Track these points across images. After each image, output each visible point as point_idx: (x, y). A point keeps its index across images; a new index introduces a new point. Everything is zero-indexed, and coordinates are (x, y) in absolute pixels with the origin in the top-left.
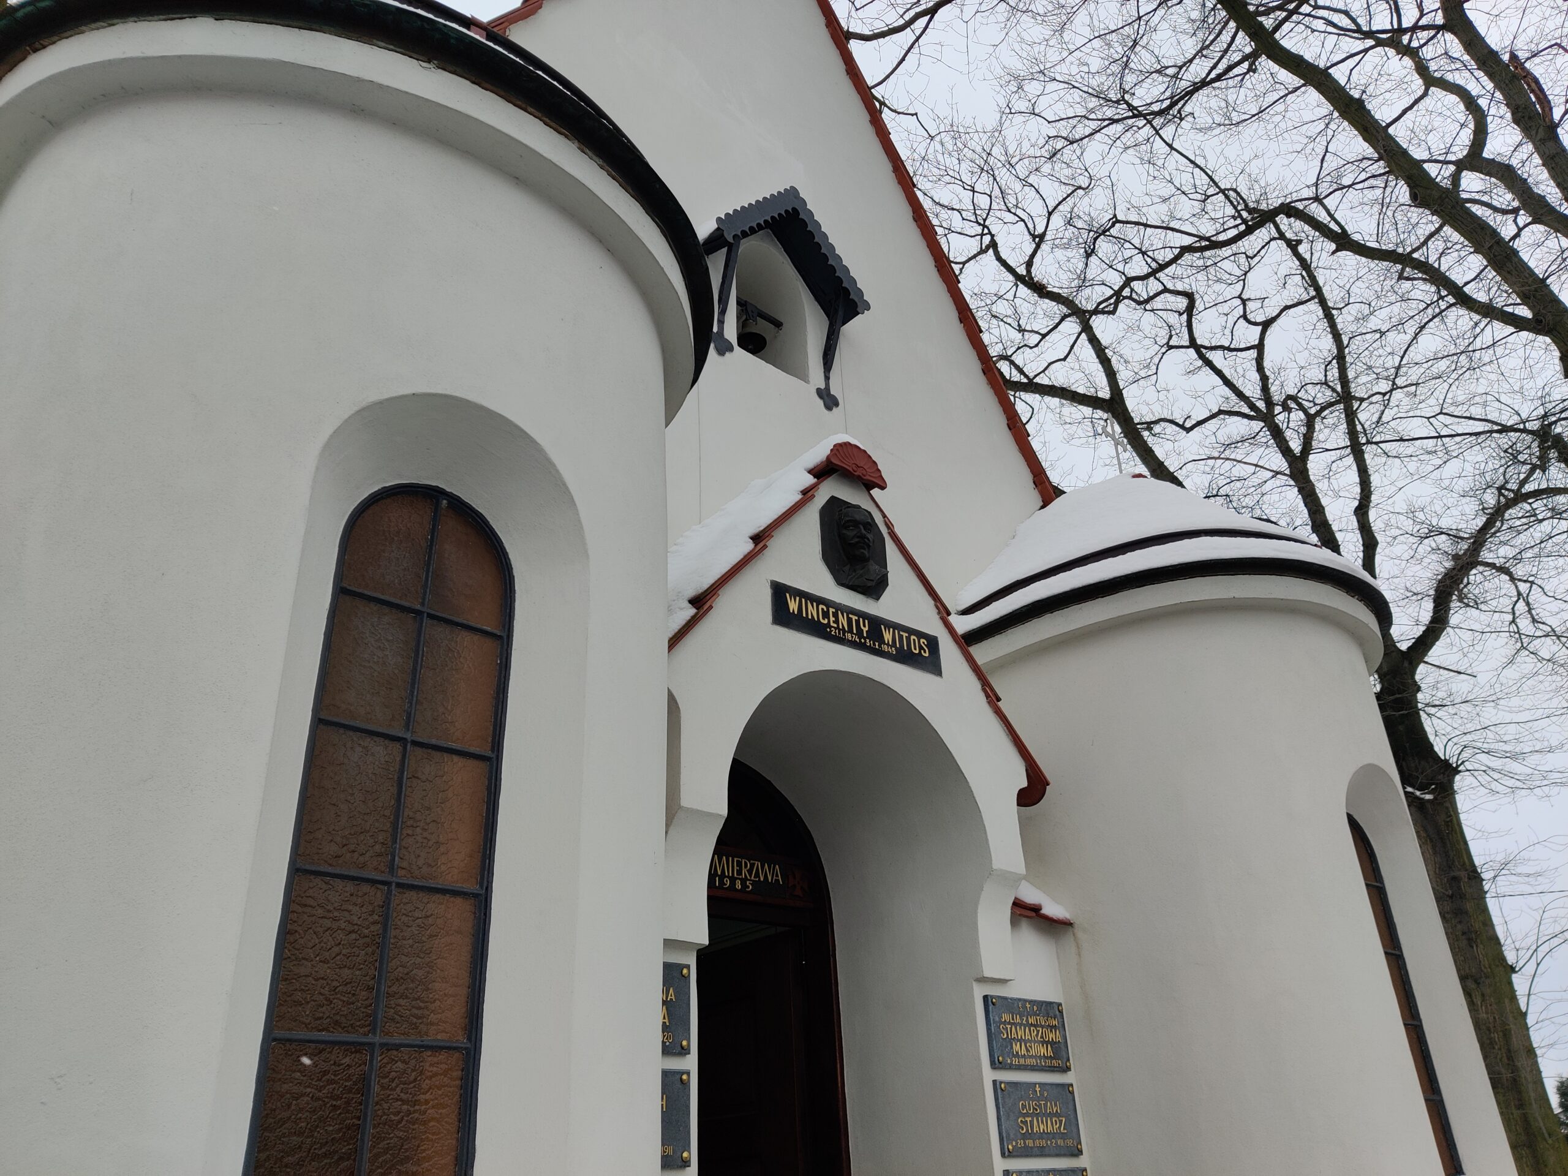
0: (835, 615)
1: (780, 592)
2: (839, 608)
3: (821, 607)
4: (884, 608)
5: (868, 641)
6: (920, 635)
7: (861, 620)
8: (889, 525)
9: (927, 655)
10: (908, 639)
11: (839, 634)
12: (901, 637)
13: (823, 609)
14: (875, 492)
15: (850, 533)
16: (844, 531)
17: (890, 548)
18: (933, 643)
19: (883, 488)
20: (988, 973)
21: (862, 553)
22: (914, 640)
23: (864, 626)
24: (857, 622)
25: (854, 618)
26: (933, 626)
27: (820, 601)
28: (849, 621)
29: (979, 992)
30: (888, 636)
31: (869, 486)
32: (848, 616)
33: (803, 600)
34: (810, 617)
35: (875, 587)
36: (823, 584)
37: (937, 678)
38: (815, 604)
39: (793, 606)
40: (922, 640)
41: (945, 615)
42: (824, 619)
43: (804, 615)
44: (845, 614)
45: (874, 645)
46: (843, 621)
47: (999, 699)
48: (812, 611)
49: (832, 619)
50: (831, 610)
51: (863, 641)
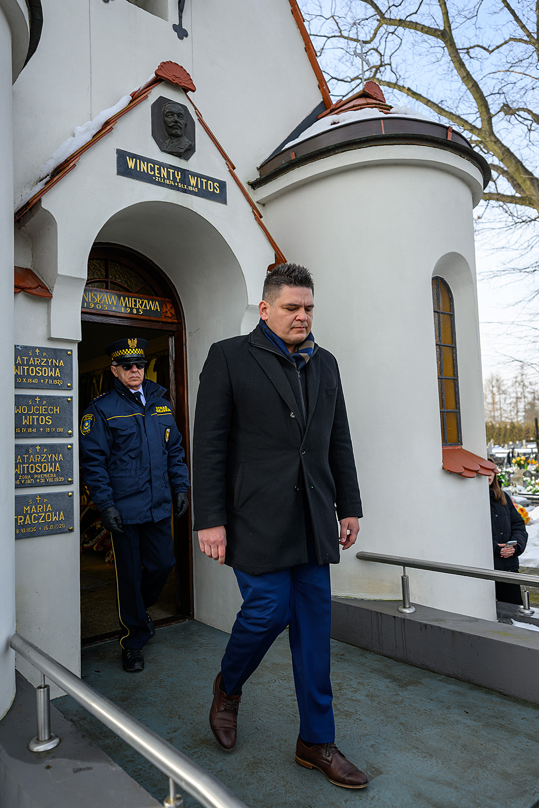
0: (159, 169)
1: (122, 156)
2: (161, 165)
3: (149, 164)
4: (193, 164)
5: (180, 184)
6: (214, 180)
7: (176, 172)
8: (198, 114)
9: (218, 192)
10: (206, 183)
11: (161, 180)
12: (202, 182)
13: (151, 166)
14: (190, 93)
15: (168, 120)
16: (166, 119)
17: (198, 128)
18: (222, 185)
19: (194, 91)
21: (176, 132)
22: (210, 184)
23: (178, 176)
24: (174, 173)
25: (171, 171)
26: (225, 176)
27: (149, 161)
28: (168, 173)
30: (193, 182)
31: (186, 90)
32: (167, 170)
33: (138, 160)
34: (142, 171)
35: (187, 152)
36: (153, 151)
37: (224, 205)
38: (146, 163)
39: (131, 164)
40: (215, 184)
41: (232, 169)
42: (151, 172)
43: (138, 170)
44: (165, 169)
45: (184, 186)
46: (164, 173)
47: (261, 217)
48: (144, 167)
49: (157, 171)
50: (156, 166)
51: (176, 184)
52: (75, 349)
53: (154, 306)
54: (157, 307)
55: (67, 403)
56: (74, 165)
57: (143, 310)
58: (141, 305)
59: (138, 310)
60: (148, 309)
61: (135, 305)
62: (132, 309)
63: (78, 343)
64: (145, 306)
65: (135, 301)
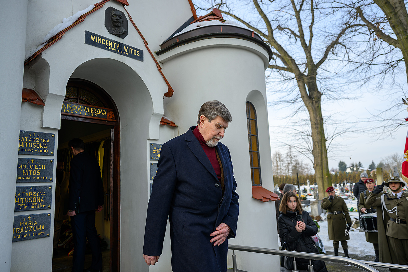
1: (88, 34)
2: (109, 40)
3: (103, 39)
4: (126, 41)
5: (119, 50)
6: (137, 50)
7: (117, 44)
8: (130, 17)
9: (139, 55)
10: (133, 51)
11: (109, 48)
12: (130, 50)
13: (103, 40)
14: (125, 6)
15: (114, 18)
16: (113, 18)
17: (129, 23)
18: (141, 52)
19: (128, 5)
20: (151, 138)
21: (118, 24)
22: (135, 51)
23: (118, 46)
24: (116, 45)
25: (115, 43)
26: (143, 48)
27: (102, 37)
28: (113, 44)
29: (148, 142)
30: (126, 49)
31: (123, 5)
33: (97, 37)
34: (99, 42)
35: (123, 35)
36: (105, 33)
37: (142, 62)
38: (101, 38)
39: (93, 39)
40: (138, 51)
41: (146, 44)
42: (103, 43)
43: (97, 42)
44: (111, 42)
45: (121, 51)
46: (110, 44)
47: (161, 69)
48: (100, 40)
49: (107, 43)
50: (106, 41)
51: (117, 50)
52: (56, 133)
53: (103, 112)
54: (105, 113)
55: (50, 163)
56: (61, 37)
57: (97, 115)
58: (96, 112)
59: (94, 114)
60: (100, 114)
61: (93, 112)
62: (91, 113)
63: (59, 131)
64: (98, 112)
65: (93, 110)
